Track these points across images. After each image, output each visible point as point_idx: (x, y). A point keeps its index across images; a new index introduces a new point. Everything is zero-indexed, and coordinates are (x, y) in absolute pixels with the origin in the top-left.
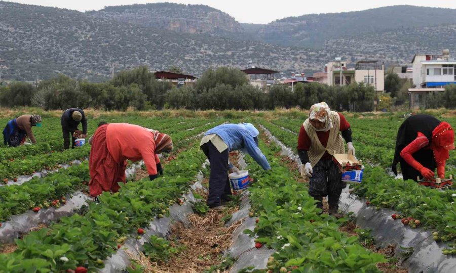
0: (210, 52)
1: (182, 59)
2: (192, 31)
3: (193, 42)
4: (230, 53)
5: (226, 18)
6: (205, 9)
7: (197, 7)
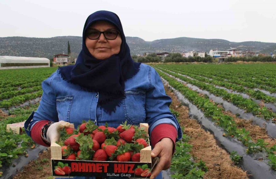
0: (140, 48)
1: (133, 50)
2: (134, 43)
3: (135, 46)
4: (144, 49)
5: (142, 40)
6: (137, 38)
7: (135, 37)
